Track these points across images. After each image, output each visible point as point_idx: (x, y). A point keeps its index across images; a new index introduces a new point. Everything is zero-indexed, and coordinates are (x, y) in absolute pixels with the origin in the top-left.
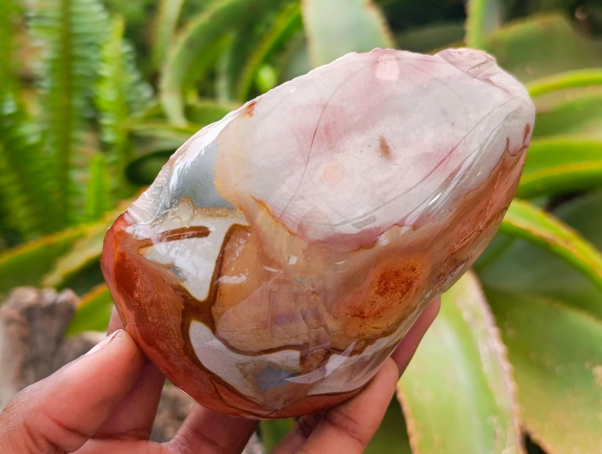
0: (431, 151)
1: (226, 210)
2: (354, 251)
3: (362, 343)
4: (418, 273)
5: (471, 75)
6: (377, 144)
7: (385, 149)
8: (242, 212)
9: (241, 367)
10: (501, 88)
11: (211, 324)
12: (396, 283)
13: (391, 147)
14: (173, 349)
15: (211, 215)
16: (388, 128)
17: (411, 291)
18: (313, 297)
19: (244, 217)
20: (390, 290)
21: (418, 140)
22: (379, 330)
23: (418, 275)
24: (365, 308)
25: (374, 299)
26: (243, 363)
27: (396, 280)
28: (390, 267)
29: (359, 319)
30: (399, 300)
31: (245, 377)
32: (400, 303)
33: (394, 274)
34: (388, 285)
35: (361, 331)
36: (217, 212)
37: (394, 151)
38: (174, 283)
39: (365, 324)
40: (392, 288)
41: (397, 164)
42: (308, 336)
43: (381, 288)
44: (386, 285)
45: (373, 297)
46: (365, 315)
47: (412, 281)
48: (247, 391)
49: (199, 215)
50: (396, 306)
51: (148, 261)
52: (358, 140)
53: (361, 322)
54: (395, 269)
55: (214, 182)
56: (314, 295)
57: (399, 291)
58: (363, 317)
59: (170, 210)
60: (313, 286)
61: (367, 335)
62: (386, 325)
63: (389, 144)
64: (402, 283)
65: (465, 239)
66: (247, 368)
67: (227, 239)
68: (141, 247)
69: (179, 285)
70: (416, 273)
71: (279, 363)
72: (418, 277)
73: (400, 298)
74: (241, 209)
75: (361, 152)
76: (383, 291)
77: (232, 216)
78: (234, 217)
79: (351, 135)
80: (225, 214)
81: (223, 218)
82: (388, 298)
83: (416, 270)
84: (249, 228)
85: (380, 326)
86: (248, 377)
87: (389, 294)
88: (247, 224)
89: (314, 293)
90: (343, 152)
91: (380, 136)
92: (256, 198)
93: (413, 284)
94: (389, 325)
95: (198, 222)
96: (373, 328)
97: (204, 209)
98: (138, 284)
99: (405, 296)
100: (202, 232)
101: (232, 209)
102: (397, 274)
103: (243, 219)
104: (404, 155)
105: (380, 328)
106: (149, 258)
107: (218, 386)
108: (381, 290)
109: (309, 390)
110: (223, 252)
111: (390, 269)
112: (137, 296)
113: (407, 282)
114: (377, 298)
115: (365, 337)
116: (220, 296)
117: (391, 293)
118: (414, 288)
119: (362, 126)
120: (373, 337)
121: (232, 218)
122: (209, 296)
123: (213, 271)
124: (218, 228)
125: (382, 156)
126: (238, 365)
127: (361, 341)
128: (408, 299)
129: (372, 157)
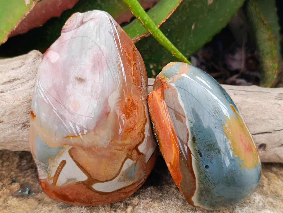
0: (93, 64)
1: (62, 150)
2: (107, 117)
3: (141, 135)
4: (132, 99)
5: (77, 28)
6: (76, 82)
7: (81, 80)
8: (66, 145)
9: (120, 180)
10: (90, 20)
11: (97, 181)
12: (129, 109)
13: (81, 77)
14: (98, 198)
15: (60, 156)
16: (74, 73)
17: (136, 105)
18: (113, 142)
19: (69, 146)
20: (130, 113)
21: (86, 66)
22: (142, 125)
23: (133, 99)
24: (130, 126)
25: (129, 121)
26: (119, 179)
27: (128, 109)
28: (122, 108)
29: (132, 131)
30: (136, 112)
31: (124, 181)
32: (138, 112)
33: (126, 108)
34: (128, 113)
35: (137, 133)
36: (60, 153)
37: (83, 77)
38: (75, 183)
39: (136, 130)
40: (130, 112)
41: (89, 80)
42: (125, 152)
43: (127, 116)
44: (128, 114)
45: (128, 121)
46: (133, 128)
47: (133, 103)
48: (130, 183)
49: (57, 160)
50: (138, 114)
51: (61, 186)
52: (70, 87)
53: (134, 131)
54: (124, 107)
55: (49, 146)
56: (113, 141)
57: (133, 110)
58: (133, 129)
59: (49, 167)
60: (109, 140)
61: (140, 131)
62: (142, 122)
63: (79, 77)
64: (131, 107)
65: (133, 73)
66: (122, 179)
67: (72, 157)
68: (55, 184)
69: (77, 182)
70: (131, 100)
71: (127, 167)
72: (133, 100)
73: (136, 111)
74: (65, 145)
75: (75, 89)
76: (129, 116)
77: (65, 149)
78: (66, 149)
79: (67, 88)
80: (63, 151)
81: (64, 153)
82: (133, 116)
83: (130, 99)
84: (73, 147)
85: (140, 125)
86: (125, 180)
87: (131, 114)
88: (71, 147)
89: (111, 141)
90: (71, 95)
91: (74, 78)
92: (65, 137)
93: (135, 103)
94: (142, 121)
95: (59, 161)
96: (139, 127)
97: (56, 156)
98: (67, 194)
99: (136, 109)
100: (64, 163)
101: (63, 147)
102: (126, 107)
103: (69, 147)
104: (88, 75)
105: (141, 125)
106: (60, 185)
107: (121, 191)
108: (128, 117)
109: (145, 162)
110: (75, 161)
111: (123, 109)
112: (71, 197)
113: (132, 105)
114: (129, 120)
115: (140, 133)
116: (90, 172)
117: (132, 114)
118: (136, 104)
119: (66, 82)
120: (143, 129)
121: (66, 150)
122: (87, 175)
123: (80, 169)
124: (66, 156)
125: (82, 83)
126: (118, 181)
127: (140, 135)
128: (139, 108)
129: (80, 87)
